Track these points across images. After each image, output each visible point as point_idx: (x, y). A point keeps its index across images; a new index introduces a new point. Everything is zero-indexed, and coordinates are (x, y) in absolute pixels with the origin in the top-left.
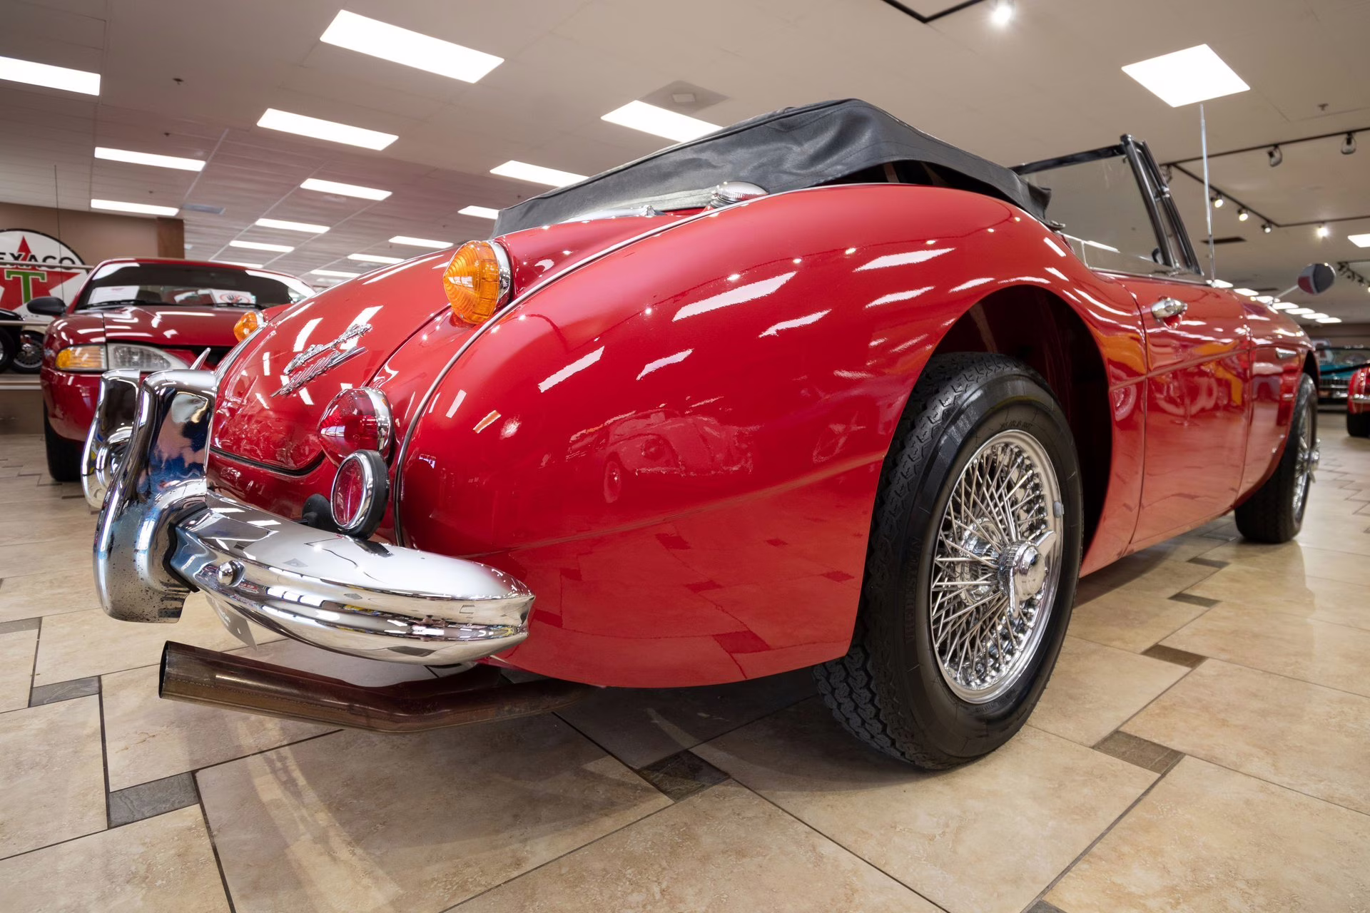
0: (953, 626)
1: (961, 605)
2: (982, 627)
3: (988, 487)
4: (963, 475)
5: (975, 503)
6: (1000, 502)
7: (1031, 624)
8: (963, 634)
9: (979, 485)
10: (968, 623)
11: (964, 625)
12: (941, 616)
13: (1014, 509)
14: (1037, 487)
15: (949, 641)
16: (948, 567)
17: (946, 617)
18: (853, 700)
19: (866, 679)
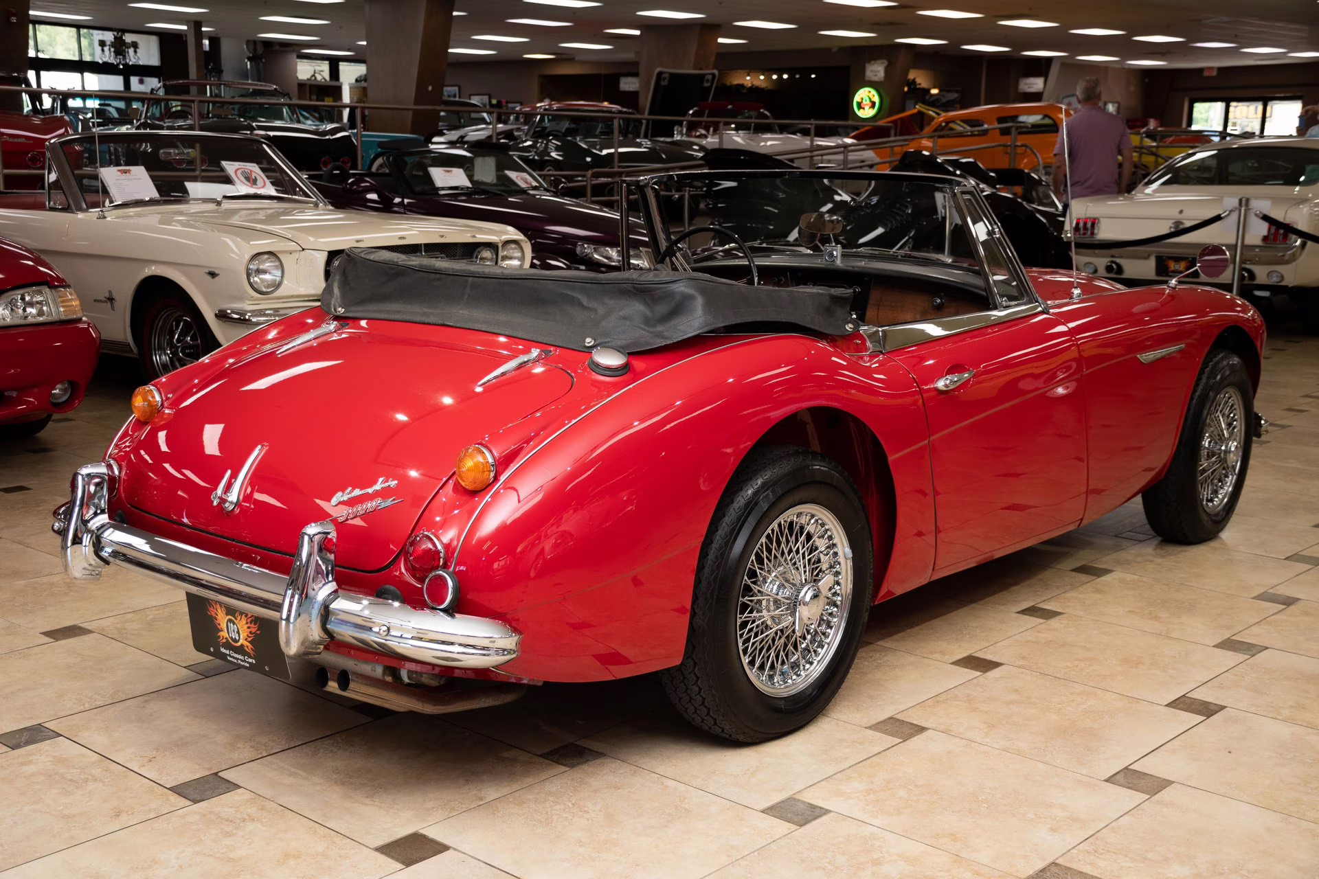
0: (761, 643)
1: (767, 627)
2: (785, 643)
3: (788, 541)
4: (763, 540)
5: (776, 557)
6: (797, 555)
7: (828, 641)
8: (769, 649)
9: (779, 543)
10: (774, 640)
11: (770, 641)
12: (751, 636)
13: (809, 557)
14: (830, 538)
15: (757, 655)
16: (756, 603)
17: (754, 638)
18: (687, 694)
19: (695, 679)
